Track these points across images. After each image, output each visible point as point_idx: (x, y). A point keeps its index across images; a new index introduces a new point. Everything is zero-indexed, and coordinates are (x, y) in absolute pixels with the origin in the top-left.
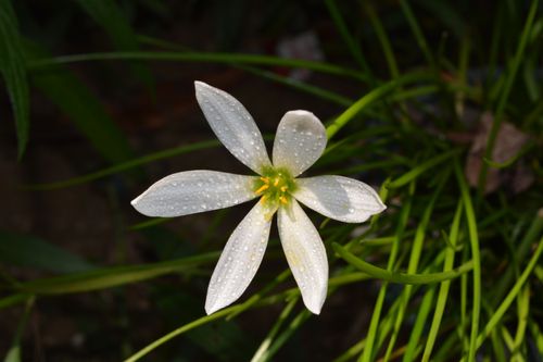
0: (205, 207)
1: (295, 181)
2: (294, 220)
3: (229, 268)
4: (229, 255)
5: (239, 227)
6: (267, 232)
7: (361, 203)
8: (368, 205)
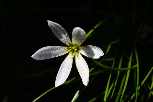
0: (53, 56)
1: (79, 47)
2: (79, 59)
3: (61, 73)
4: (61, 70)
5: (64, 62)
6: (72, 63)
7: (98, 53)
8: (100, 54)
